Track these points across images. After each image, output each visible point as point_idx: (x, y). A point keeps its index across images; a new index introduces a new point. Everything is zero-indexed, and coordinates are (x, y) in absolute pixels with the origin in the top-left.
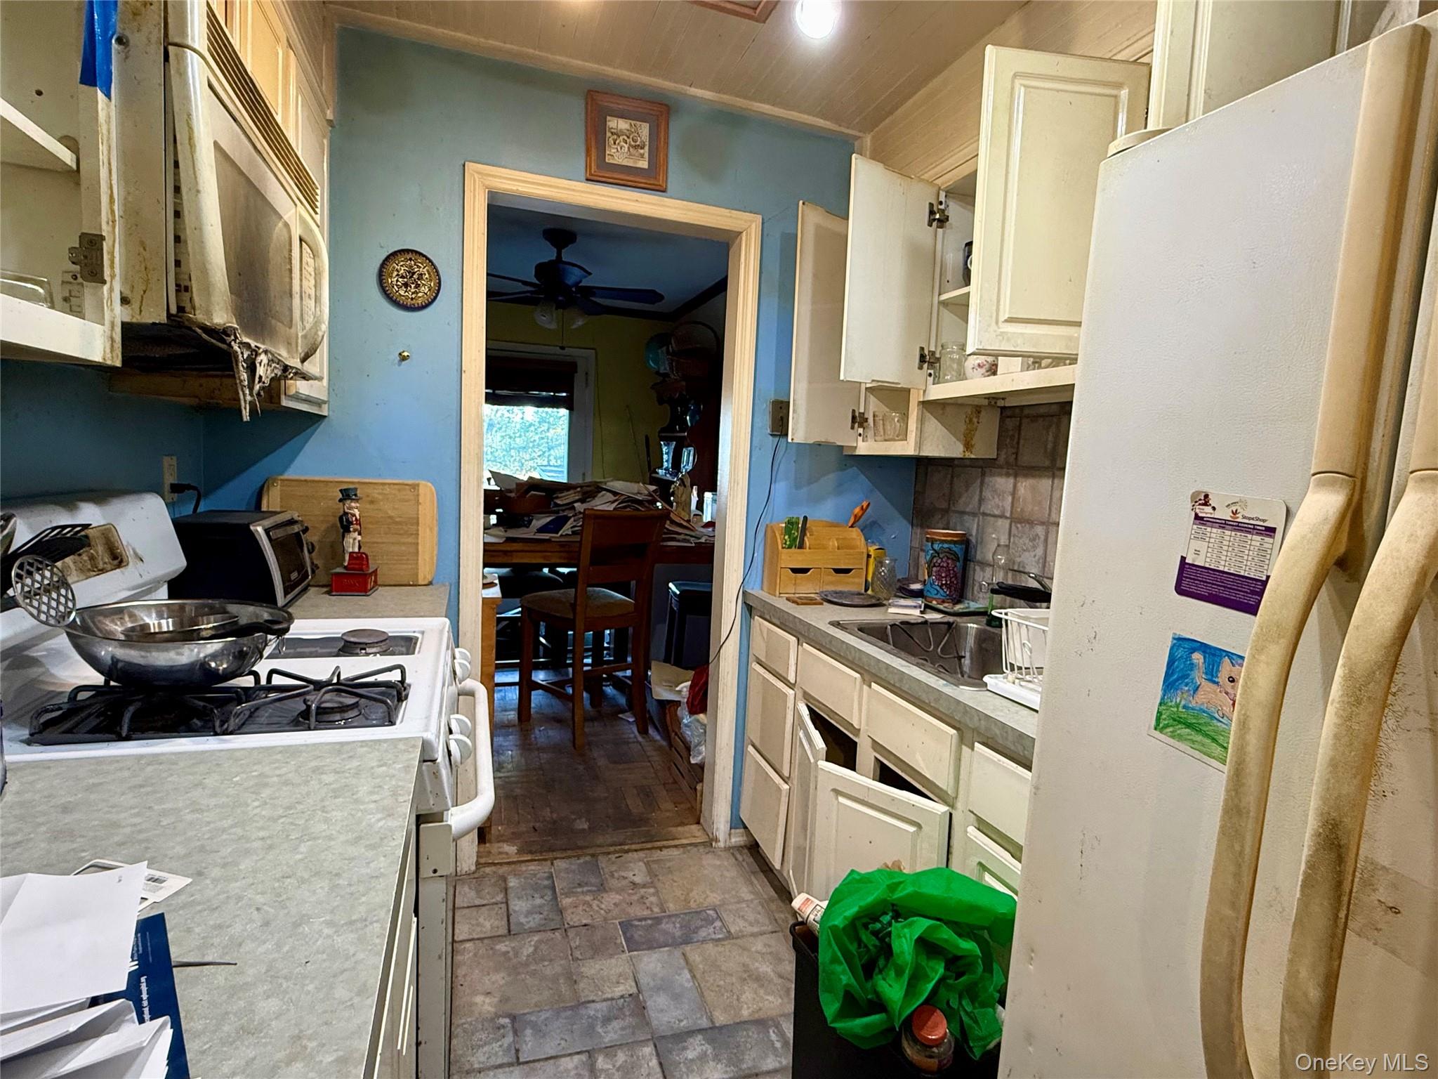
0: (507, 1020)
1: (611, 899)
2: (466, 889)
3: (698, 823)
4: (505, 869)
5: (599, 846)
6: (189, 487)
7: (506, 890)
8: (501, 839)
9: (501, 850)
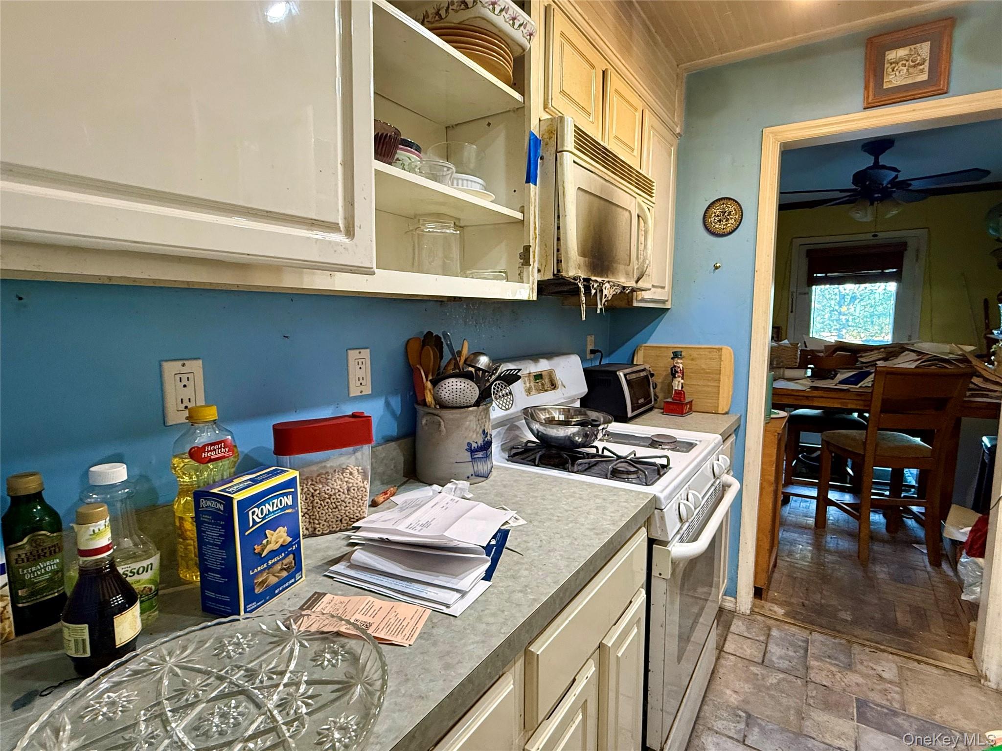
0: (744, 714)
1: (853, 678)
2: (740, 623)
3: (970, 657)
4: (772, 622)
5: (856, 636)
6: (598, 351)
7: (769, 636)
8: (774, 601)
9: (772, 608)
